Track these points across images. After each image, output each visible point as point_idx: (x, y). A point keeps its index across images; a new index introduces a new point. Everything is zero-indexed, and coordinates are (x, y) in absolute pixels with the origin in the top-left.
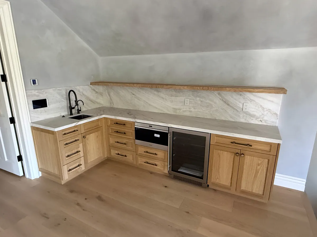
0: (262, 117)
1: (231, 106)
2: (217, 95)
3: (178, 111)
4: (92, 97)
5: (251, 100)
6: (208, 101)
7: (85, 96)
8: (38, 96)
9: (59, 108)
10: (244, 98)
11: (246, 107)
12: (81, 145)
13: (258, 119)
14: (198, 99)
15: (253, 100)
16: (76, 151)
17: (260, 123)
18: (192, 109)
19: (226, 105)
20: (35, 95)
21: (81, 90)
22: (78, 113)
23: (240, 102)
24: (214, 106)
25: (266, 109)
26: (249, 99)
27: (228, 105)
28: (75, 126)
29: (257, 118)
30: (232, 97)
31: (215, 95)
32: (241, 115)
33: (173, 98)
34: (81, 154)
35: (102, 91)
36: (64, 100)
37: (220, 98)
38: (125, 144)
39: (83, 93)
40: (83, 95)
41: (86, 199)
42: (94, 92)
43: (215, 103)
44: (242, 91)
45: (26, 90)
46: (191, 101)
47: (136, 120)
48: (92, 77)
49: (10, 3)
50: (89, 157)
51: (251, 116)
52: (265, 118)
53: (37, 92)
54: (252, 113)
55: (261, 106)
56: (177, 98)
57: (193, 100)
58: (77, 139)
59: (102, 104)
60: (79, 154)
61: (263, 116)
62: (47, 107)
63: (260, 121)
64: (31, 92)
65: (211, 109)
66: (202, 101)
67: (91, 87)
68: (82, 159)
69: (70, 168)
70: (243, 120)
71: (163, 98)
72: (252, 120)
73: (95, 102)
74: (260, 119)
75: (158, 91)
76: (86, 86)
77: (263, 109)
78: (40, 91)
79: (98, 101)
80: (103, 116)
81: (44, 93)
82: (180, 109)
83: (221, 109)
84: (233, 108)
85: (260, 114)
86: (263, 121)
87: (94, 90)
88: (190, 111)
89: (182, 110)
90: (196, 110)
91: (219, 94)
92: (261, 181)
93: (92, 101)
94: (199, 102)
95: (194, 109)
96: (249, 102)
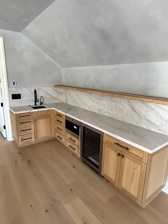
0: (160, 126)
1: (136, 112)
2: (127, 101)
3: (101, 111)
4: (54, 96)
5: (152, 109)
6: (120, 106)
7: (49, 94)
8: (16, 92)
9: (29, 100)
10: (147, 107)
11: (148, 115)
12: (33, 125)
13: (158, 127)
14: (114, 103)
15: (154, 109)
16: (29, 129)
17: (159, 132)
18: (110, 112)
19: (133, 111)
20: (14, 91)
21: (46, 90)
22: (41, 104)
23: (143, 110)
24: (124, 111)
25: (165, 119)
26: (151, 108)
27: (134, 111)
28: (29, 113)
29: (156, 127)
30: (138, 105)
31: (126, 101)
32: (144, 122)
33: (99, 100)
34: (33, 131)
35: (62, 92)
36: (32, 95)
37: (129, 104)
38: (61, 130)
39: (47, 92)
40: (47, 93)
41: (22, 160)
42: (56, 92)
43: (125, 108)
44: (135, 99)
45: (8, 88)
46: (109, 104)
47: (66, 114)
48: (56, 82)
49: (3, 38)
50: (38, 134)
51: (152, 124)
52: (164, 128)
53: (16, 90)
54: (152, 121)
55: (160, 116)
56: (101, 101)
57: (111, 103)
58: (30, 121)
59: (61, 101)
60: (31, 131)
61: (162, 125)
62: (21, 99)
63: (159, 130)
64: (12, 89)
65: (123, 113)
66: (116, 105)
67: (54, 88)
68: (33, 134)
69: (24, 138)
70: (145, 126)
71: (93, 100)
72: (153, 127)
73: (56, 98)
74: (159, 128)
75: (90, 95)
76: (50, 88)
77: (162, 119)
78: (17, 89)
79: (59, 98)
80: (53, 108)
81: (20, 90)
82: (102, 110)
83: (129, 114)
84: (138, 114)
85: (160, 123)
86: (161, 130)
87: (56, 90)
88: (109, 113)
89: (103, 111)
90: (113, 112)
91: (128, 101)
92: (136, 185)
93: (53, 98)
94: (115, 106)
95: (111, 111)
96: (150, 110)
